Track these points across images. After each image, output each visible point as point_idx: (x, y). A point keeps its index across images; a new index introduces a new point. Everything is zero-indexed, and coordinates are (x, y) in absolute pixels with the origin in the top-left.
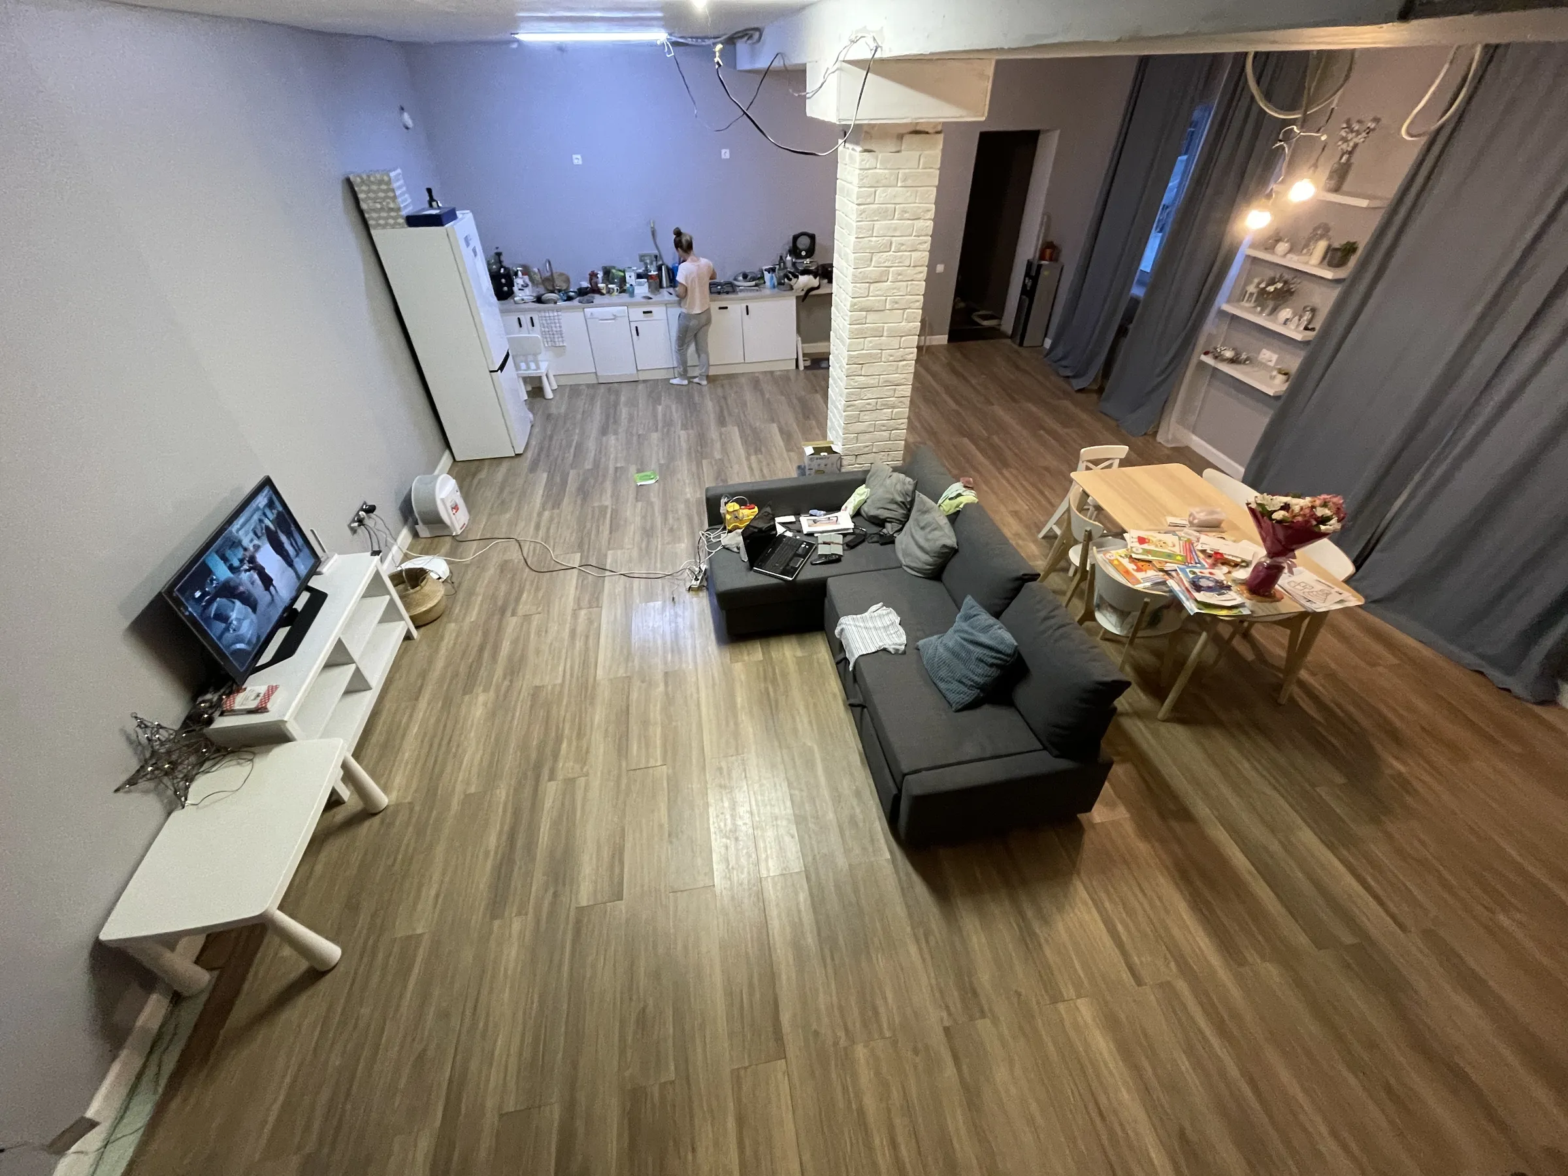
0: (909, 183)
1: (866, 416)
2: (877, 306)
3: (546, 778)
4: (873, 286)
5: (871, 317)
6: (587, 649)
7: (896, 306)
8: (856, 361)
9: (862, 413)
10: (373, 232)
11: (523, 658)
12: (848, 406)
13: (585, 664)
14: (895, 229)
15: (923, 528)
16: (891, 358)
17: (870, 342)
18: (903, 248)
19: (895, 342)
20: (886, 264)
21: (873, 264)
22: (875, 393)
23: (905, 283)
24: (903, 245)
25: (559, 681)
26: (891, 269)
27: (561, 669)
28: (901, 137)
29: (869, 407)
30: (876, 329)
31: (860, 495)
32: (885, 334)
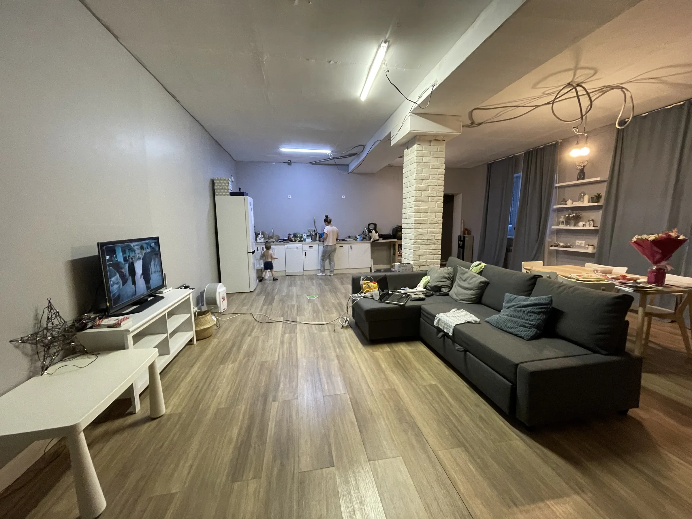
0: (435, 156)
1: (422, 247)
2: (426, 200)
3: (271, 400)
4: (423, 192)
5: (423, 204)
6: (290, 348)
7: (433, 201)
8: (418, 222)
9: (421, 246)
10: (216, 197)
11: (255, 351)
12: (415, 242)
13: (290, 352)
14: (431, 172)
15: (464, 281)
16: (432, 222)
17: (423, 214)
18: (434, 178)
19: (433, 215)
20: (428, 184)
21: (423, 184)
22: (427, 237)
23: (436, 192)
24: (434, 177)
25: (276, 359)
26: (430, 186)
27: (277, 355)
28: (430, 141)
29: (424, 243)
30: (425, 209)
31: (424, 280)
32: (429, 212)
